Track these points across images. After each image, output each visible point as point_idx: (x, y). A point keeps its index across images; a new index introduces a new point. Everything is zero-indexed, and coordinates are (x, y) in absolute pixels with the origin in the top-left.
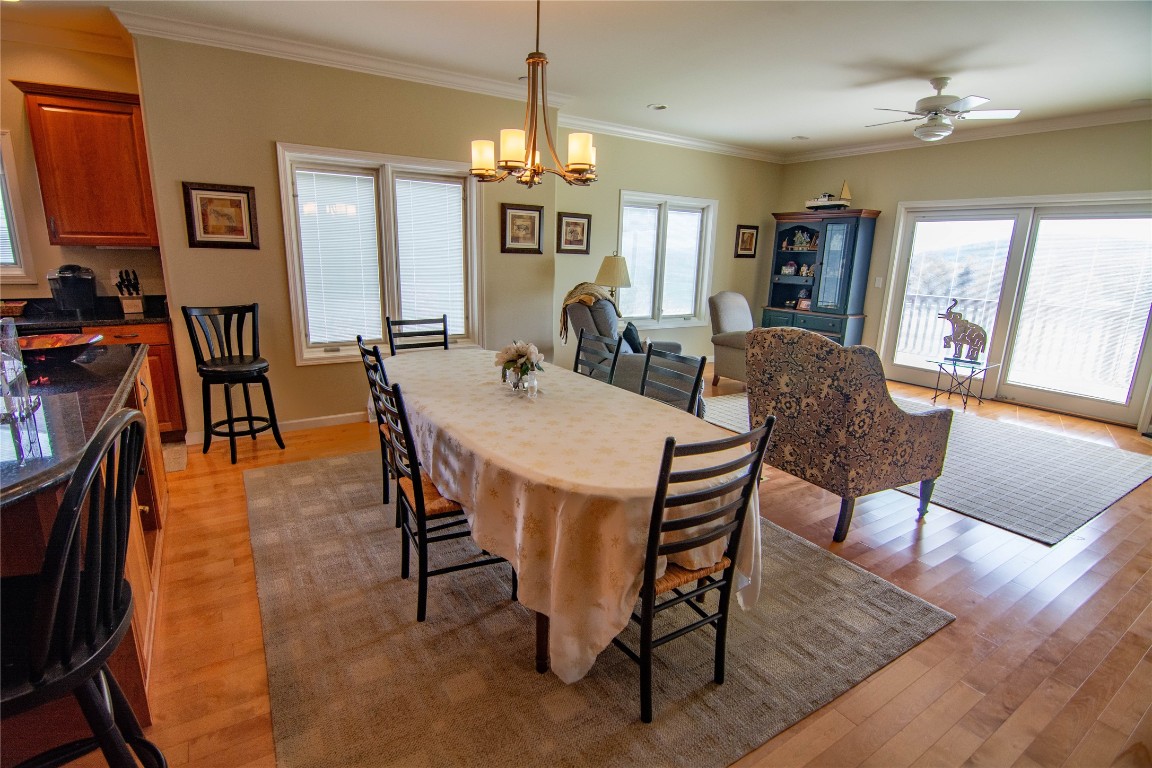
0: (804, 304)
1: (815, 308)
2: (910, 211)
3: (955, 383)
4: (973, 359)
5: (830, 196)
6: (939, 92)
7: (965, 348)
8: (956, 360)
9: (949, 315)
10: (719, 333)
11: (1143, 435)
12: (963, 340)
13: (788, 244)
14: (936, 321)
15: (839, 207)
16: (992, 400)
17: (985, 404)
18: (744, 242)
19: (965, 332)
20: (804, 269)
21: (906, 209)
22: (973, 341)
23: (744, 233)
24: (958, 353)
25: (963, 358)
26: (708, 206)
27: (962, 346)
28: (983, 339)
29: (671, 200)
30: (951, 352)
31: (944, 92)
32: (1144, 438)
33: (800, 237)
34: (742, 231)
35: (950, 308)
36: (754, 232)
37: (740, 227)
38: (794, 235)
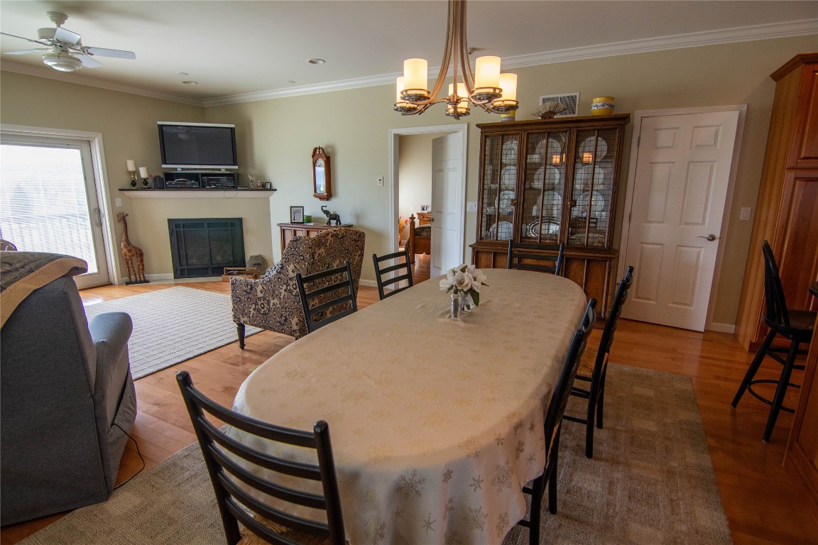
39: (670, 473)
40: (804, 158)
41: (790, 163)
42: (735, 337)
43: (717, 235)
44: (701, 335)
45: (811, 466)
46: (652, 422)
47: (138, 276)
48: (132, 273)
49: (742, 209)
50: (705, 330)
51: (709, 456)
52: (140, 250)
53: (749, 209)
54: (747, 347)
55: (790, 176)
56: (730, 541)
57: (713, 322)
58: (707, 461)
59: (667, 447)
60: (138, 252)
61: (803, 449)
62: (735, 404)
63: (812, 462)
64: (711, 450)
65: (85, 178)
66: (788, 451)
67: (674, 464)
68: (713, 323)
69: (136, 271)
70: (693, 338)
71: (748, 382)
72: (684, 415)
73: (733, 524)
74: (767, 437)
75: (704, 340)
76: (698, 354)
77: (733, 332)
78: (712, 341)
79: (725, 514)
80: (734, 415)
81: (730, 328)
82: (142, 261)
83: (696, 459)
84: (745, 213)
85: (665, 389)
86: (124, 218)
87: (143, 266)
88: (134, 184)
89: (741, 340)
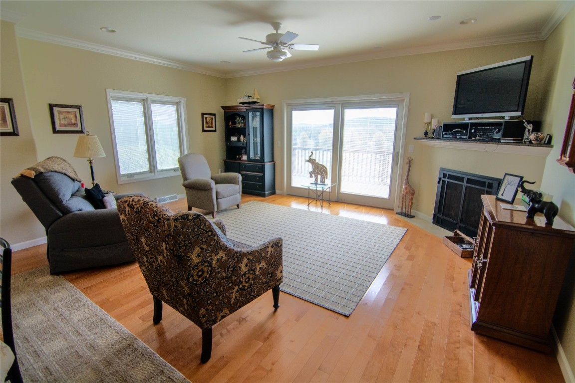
0: (245, 157)
1: (249, 159)
2: (289, 105)
3: (317, 196)
4: (323, 182)
5: (249, 96)
6: (277, 32)
7: (319, 177)
8: (316, 184)
9: (311, 161)
10: (186, 180)
11: (397, 213)
12: (318, 173)
13: (232, 124)
14: (305, 164)
15: (254, 103)
16: (336, 202)
17: (332, 205)
18: (207, 123)
19: (318, 169)
20: (242, 137)
21: (286, 104)
22: (322, 173)
23: (206, 118)
24: (316, 180)
25: (319, 182)
26: (180, 102)
27: (317, 176)
28: (326, 172)
29: (151, 97)
30: (313, 180)
31: (279, 32)
32: (397, 215)
33: (239, 119)
34: (205, 116)
35: (310, 156)
36: (213, 117)
37: (203, 114)
38: (236, 119)
47: (407, 210)
48: (404, 206)
52: (413, 190)
60: (411, 192)
65: (396, 129)
69: (407, 206)
82: (412, 199)
86: (410, 161)
87: (412, 203)
88: (426, 134)
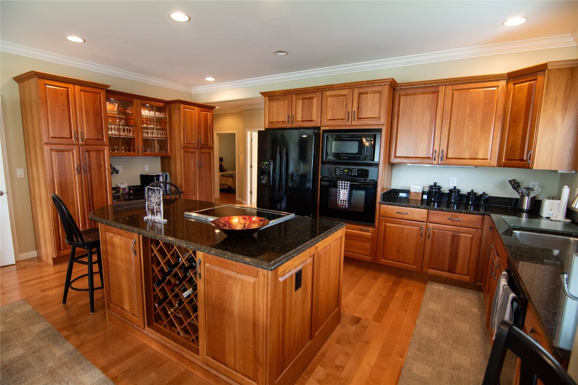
39: (52, 372)
40: (52, 138)
41: (45, 140)
42: (39, 258)
43: (4, 191)
44: (15, 266)
45: (123, 311)
46: (17, 349)
49: (17, 170)
50: (16, 262)
51: (69, 343)
53: (22, 169)
54: (51, 262)
55: (47, 148)
56: (108, 379)
57: (20, 253)
58: (69, 347)
59: (38, 358)
61: (115, 305)
62: (64, 301)
63: (123, 309)
64: (67, 338)
66: (108, 310)
67: (51, 364)
68: (20, 255)
70: (11, 271)
71: (68, 284)
72: (36, 329)
73: (104, 370)
74: (93, 310)
75: (17, 270)
76: (16, 282)
77: (36, 255)
78: (25, 268)
79: (97, 367)
80: (67, 308)
81: (34, 254)
83: (61, 351)
84: (20, 173)
85: (11, 319)
89: (44, 258)
